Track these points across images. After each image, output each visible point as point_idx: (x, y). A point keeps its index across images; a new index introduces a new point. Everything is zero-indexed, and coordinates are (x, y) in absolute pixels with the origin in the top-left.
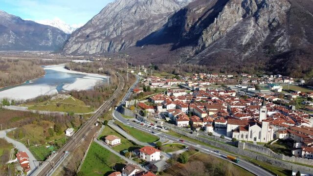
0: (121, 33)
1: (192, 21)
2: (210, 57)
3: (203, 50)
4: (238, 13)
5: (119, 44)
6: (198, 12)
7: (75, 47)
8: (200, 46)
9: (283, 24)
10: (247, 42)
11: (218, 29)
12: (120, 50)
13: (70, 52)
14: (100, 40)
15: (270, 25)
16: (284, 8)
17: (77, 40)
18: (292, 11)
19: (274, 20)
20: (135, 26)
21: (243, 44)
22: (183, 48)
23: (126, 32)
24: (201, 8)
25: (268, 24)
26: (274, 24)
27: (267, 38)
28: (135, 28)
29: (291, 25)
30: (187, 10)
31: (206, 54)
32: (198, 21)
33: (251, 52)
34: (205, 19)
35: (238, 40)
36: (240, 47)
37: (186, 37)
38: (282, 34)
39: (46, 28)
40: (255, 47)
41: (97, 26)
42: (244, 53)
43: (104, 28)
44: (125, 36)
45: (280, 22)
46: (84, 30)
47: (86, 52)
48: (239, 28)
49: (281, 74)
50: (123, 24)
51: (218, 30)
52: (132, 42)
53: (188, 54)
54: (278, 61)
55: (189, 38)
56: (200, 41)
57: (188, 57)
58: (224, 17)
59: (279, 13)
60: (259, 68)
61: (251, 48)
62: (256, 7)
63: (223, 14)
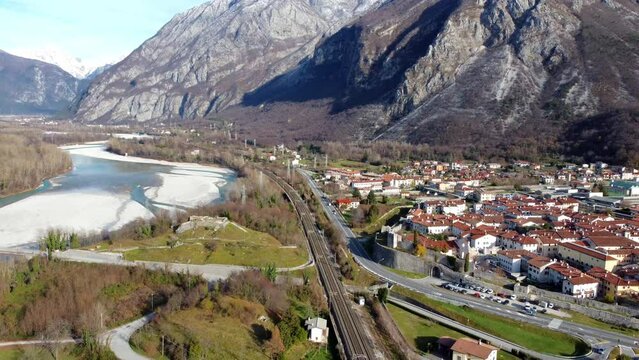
0: (208, 78)
1: (373, 52)
2: (431, 126)
3: (410, 111)
4: (474, 36)
5: (204, 100)
6: (385, 33)
7: (106, 106)
8: (400, 103)
9: (573, 58)
10: (505, 95)
11: (437, 68)
12: (207, 112)
13: (94, 117)
14: (162, 92)
15: (546, 61)
16: (569, 28)
17: (108, 92)
18: (585, 34)
19: (553, 51)
20: (239, 62)
21: (498, 98)
22: (362, 108)
23: (219, 75)
24: (390, 25)
25: (541, 59)
26: (555, 59)
27: (545, 88)
28: (238, 67)
29: (589, 61)
30: (360, 29)
31: (419, 119)
32: (387, 53)
33: (518, 116)
34: (404, 48)
35: (484, 92)
36: (491, 105)
37: (362, 86)
38: (576, 80)
39: (31, 65)
40: (523, 105)
41: (154, 61)
42: (505, 118)
43: (170, 66)
44: (217, 84)
45: (567, 55)
46: (124, 70)
47: (131, 117)
48: (483, 67)
49: (604, 162)
50: (212, 59)
51: (438, 70)
52: (234, 97)
53: (376, 119)
54: (586, 133)
55: (369, 88)
56: (400, 94)
57: (377, 127)
58: (447, 44)
59: (561, 36)
60: (549, 149)
61: (517, 107)
62: (513, 25)
63: (446, 38)
